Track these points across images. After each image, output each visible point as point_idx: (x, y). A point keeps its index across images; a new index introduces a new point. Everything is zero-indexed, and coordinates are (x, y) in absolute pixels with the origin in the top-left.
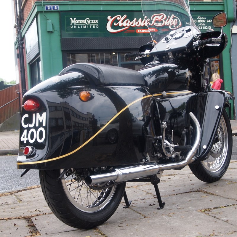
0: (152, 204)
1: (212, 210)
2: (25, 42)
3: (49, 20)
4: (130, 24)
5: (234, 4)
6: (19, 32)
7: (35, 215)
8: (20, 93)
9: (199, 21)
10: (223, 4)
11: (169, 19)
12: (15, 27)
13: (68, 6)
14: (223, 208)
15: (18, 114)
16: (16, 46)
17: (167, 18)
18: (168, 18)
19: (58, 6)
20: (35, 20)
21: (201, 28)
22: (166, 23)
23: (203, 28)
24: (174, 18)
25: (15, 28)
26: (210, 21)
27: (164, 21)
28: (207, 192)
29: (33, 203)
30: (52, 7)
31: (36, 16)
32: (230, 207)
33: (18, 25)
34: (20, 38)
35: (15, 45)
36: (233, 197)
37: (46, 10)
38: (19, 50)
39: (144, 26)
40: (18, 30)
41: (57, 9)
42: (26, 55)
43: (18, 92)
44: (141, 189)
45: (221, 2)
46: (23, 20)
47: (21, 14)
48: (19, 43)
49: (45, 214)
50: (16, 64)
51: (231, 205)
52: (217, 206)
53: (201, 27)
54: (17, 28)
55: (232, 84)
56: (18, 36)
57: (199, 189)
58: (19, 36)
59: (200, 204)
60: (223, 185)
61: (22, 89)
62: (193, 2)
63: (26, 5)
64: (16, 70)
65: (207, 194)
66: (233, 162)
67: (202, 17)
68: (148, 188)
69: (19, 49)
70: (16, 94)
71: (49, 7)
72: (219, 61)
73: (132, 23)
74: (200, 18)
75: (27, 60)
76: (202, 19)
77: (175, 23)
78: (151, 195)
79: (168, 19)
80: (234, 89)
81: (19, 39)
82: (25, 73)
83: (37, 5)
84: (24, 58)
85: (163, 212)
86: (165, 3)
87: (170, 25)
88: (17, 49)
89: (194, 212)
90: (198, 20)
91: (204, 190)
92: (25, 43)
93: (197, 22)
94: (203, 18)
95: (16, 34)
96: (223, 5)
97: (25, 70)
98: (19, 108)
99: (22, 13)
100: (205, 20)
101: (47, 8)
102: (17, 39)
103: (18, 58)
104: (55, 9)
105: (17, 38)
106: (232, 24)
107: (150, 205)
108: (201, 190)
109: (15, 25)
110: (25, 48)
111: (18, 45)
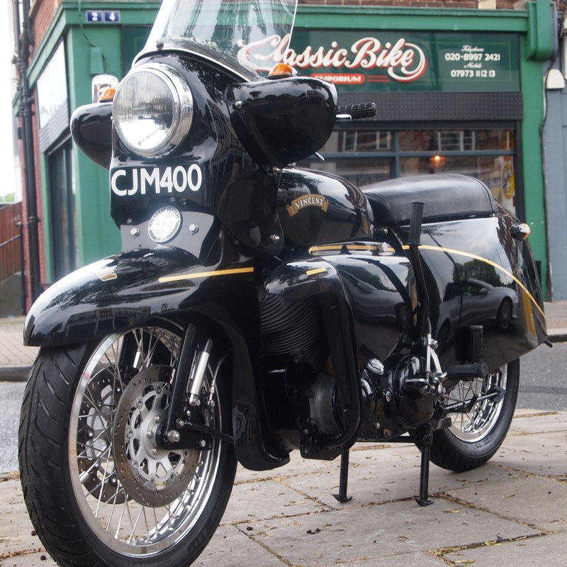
0: (313, 530)
1: (466, 551)
2: (36, 100)
3: (94, 46)
4: (295, 60)
5: (553, 16)
6: (23, 75)
7: (12, 552)
8: (22, 226)
9: (466, 57)
10: (525, 15)
11: (389, 50)
12: (14, 61)
13: (144, 12)
14: (492, 546)
15: (17, 276)
16: (17, 110)
17: (383, 47)
18: (386, 49)
19: (119, 12)
20: (62, 46)
21: (472, 75)
22: (380, 62)
23: (475, 73)
24: (404, 49)
25: (14, 65)
26: (494, 57)
27: (373, 57)
28: (457, 501)
29: (13, 519)
30: (103, 14)
31: (64, 36)
32: (512, 543)
33: (20, 57)
34: (24, 90)
35: (14, 107)
36: (521, 516)
37: (87, 22)
38: (21, 118)
39: (332, 65)
40: (19, 70)
41: (116, 20)
42: (40, 131)
43: (19, 223)
44: (292, 486)
45: (522, 10)
46: (33, 44)
47: (28, 30)
48: (21, 100)
49: (37, 550)
50: (16, 153)
51: (514, 540)
52: (479, 541)
53: (472, 72)
54: (18, 64)
55: (545, 213)
56: (19, 84)
57: (437, 492)
58: (23, 84)
59: (436, 534)
60: (498, 482)
61: (29, 215)
62: (453, 10)
63: (40, 8)
64: (16, 168)
65: (455, 506)
66: (535, 415)
67: (473, 47)
68: (311, 485)
69: (23, 116)
70: (12, 226)
71: (95, 14)
72: (515, 156)
73: (300, 57)
74: (470, 50)
75: (41, 143)
76: (473, 53)
77: (407, 61)
78: (315, 503)
79: (384, 52)
80: (549, 226)
81: (21, 93)
82: (37, 177)
83: (67, 9)
84: (35, 140)
85: (338, 553)
86: (382, 12)
87: (390, 66)
88: (18, 115)
89: (418, 555)
90: (463, 53)
91: (449, 493)
92: (36, 103)
93: (462, 59)
94: (476, 49)
95: (17, 79)
96: (527, 18)
97: (36, 169)
98: (20, 261)
99: (31, 28)
100: (481, 55)
101: (90, 17)
102: (19, 92)
103: (20, 138)
104: (110, 20)
105: (18, 90)
106: (546, 65)
107: (309, 532)
108: (444, 493)
109: (15, 56)
110: (37, 113)
111: (20, 106)
